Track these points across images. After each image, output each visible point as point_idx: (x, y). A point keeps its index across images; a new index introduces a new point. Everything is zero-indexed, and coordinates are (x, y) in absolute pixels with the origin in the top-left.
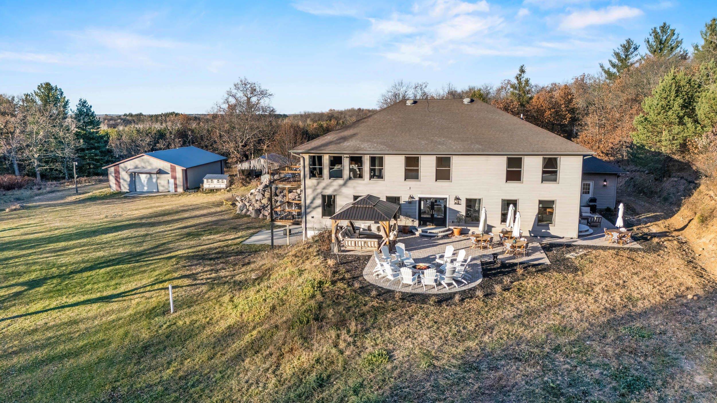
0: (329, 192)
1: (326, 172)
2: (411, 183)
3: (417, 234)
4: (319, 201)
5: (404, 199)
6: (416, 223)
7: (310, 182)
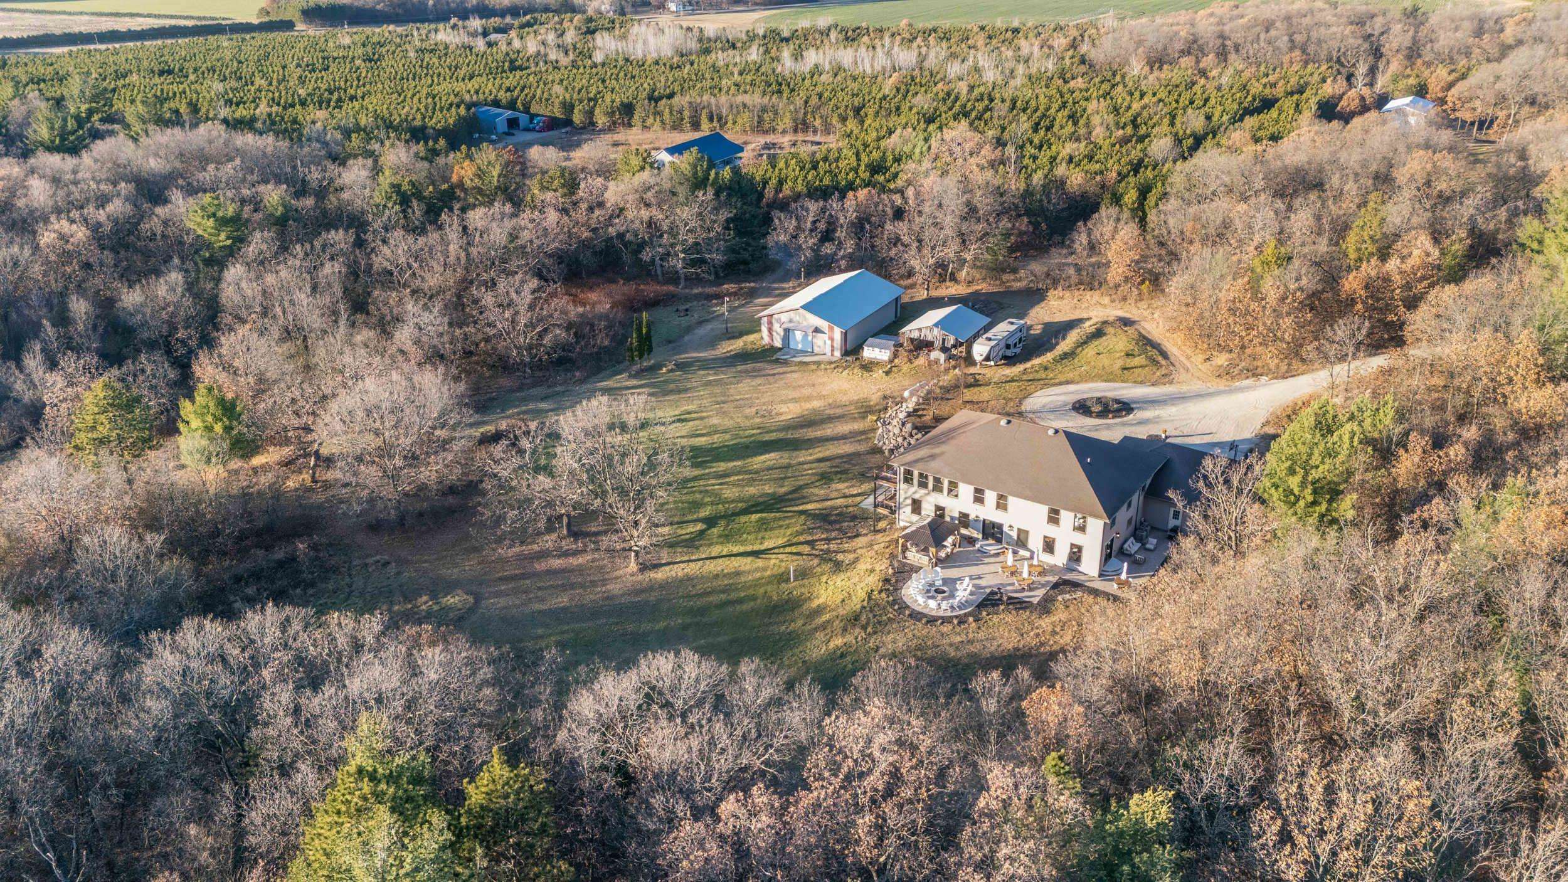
0: (916, 496)
1: (916, 481)
2: (977, 506)
3: (978, 546)
4: (909, 501)
5: (972, 517)
6: (980, 536)
7: (903, 486)
